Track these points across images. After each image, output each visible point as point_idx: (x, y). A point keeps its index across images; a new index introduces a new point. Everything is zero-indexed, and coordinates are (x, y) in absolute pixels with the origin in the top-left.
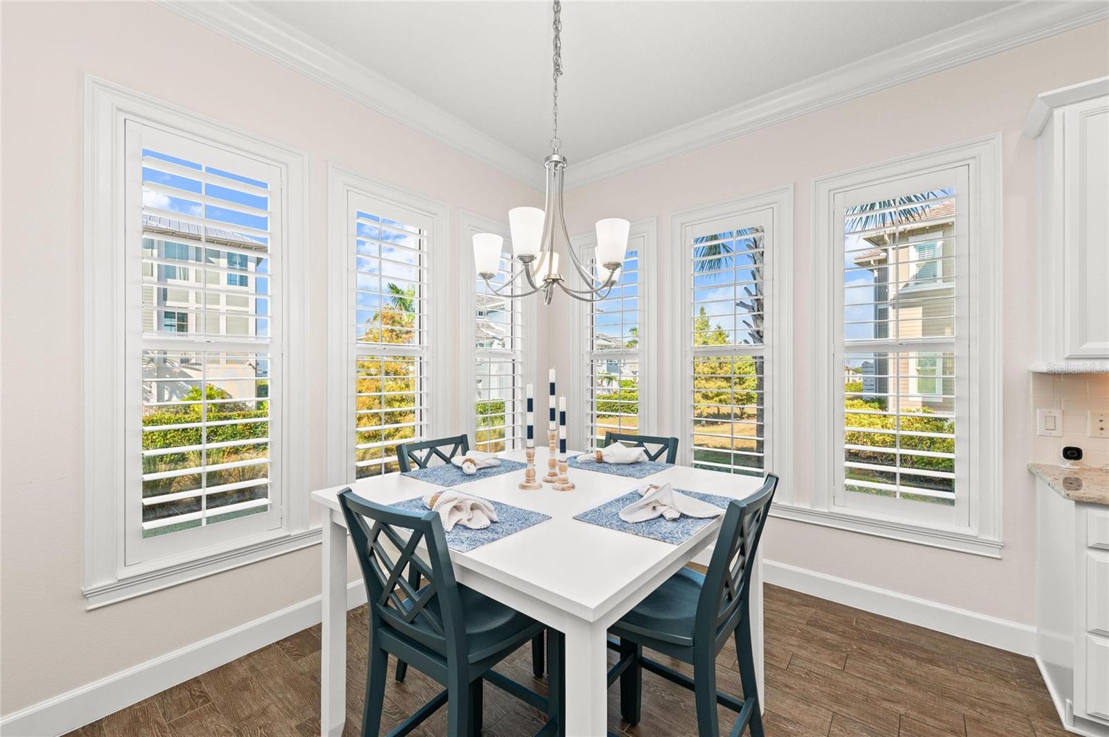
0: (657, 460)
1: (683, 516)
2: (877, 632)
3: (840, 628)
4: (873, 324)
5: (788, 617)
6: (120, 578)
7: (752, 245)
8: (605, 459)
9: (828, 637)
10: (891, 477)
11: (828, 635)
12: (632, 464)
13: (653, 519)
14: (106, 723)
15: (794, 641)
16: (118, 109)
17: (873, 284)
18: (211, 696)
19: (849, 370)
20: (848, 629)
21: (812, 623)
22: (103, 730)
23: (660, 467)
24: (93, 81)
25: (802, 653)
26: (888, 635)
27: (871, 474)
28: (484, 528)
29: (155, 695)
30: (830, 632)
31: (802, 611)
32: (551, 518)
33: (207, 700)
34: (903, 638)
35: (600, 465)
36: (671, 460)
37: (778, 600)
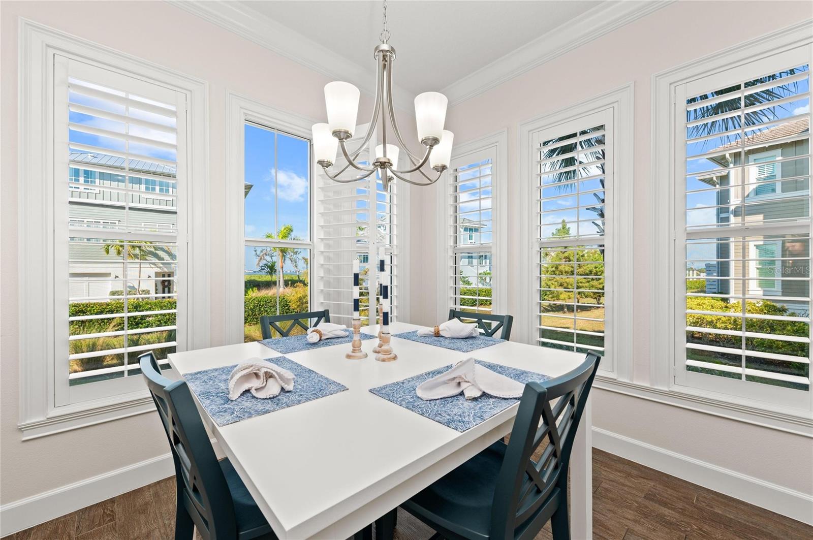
0: (493, 336)
1: (484, 395)
2: (720, 512)
3: (680, 505)
4: (715, 244)
5: (626, 489)
6: (48, 417)
7: (601, 157)
8: (442, 333)
9: (667, 513)
10: (735, 360)
11: (666, 511)
12: (466, 338)
13: (450, 397)
14: (35, 530)
15: (630, 514)
16: (48, 46)
17: (715, 205)
18: (117, 516)
19: (693, 271)
20: (687, 506)
21: (650, 497)
22: (30, 536)
23: (491, 342)
24: (26, 23)
25: (638, 528)
26: (732, 517)
27: (713, 356)
28: (270, 398)
29: (79, 510)
30: (669, 508)
31: (640, 483)
32: (348, 389)
33: (112, 519)
34: (748, 522)
35: (436, 339)
36: (506, 336)
37: (616, 470)
